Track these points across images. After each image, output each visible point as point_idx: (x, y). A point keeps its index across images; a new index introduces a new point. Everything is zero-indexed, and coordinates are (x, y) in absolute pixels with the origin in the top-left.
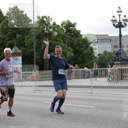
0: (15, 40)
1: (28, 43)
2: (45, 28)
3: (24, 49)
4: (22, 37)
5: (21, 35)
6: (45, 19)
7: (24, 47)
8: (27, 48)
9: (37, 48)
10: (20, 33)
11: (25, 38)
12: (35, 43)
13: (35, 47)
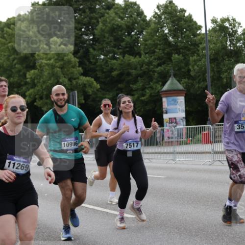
0: (170, 65)
1: (196, 71)
2: (227, 41)
3: (189, 83)
4: (183, 59)
5: (181, 55)
6: (227, 24)
7: (189, 79)
8: (195, 80)
9: (213, 80)
10: (180, 52)
11: (189, 60)
12: (209, 71)
13: (210, 79)
